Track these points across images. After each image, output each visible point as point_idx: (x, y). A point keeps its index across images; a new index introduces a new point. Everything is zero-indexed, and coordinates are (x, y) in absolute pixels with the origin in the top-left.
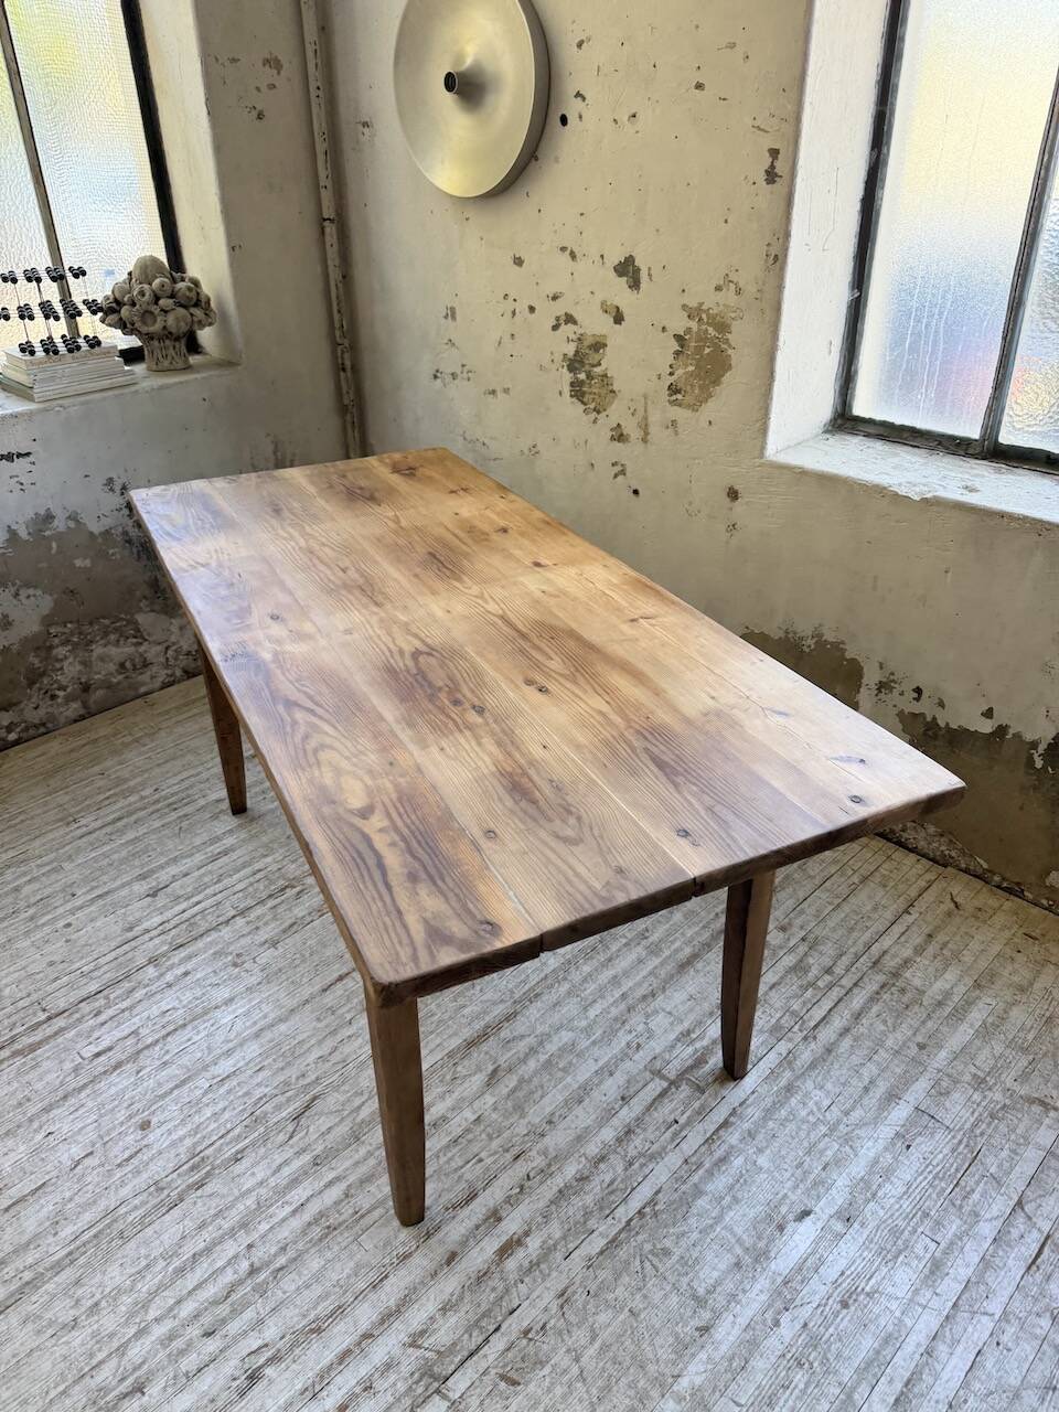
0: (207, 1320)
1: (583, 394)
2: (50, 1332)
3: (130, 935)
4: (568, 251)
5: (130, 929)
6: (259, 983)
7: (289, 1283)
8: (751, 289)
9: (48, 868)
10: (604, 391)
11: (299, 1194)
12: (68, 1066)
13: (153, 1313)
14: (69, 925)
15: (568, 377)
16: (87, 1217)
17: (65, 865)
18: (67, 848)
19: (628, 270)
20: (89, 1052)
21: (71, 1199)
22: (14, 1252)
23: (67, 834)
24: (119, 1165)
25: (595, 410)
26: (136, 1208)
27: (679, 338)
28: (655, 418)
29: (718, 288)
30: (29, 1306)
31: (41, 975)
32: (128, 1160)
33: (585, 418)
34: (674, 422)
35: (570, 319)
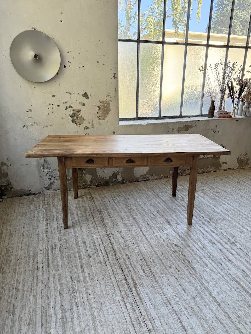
0: (218, 264)
1: (75, 122)
2: (217, 286)
3: (103, 262)
4: (69, 93)
5: (101, 262)
6: (137, 245)
7: (213, 254)
8: (113, 96)
9: (57, 277)
10: (81, 120)
11: (195, 250)
12: (145, 278)
13: (216, 271)
14: (89, 274)
15: (71, 119)
16: (191, 278)
17: (59, 272)
18: (51, 271)
19: (85, 95)
20: (142, 273)
21: (186, 280)
22: (197, 290)
23: (43, 270)
24: (179, 272)
25: (79, 124)
26: (191, 271)
27: (99, 107)
28: (95, 123)
29: (107, 97)
30: (211, 289)
31: (106, 281)
32: (178, 271)
33: (77, 127)
34: (100, 123)
35: (70, 107)
